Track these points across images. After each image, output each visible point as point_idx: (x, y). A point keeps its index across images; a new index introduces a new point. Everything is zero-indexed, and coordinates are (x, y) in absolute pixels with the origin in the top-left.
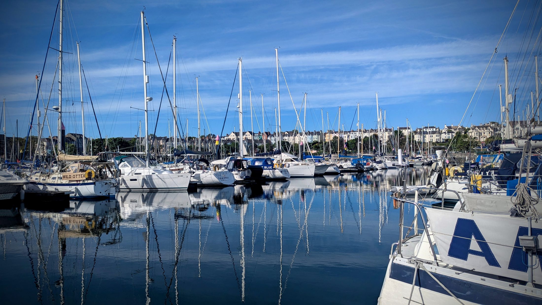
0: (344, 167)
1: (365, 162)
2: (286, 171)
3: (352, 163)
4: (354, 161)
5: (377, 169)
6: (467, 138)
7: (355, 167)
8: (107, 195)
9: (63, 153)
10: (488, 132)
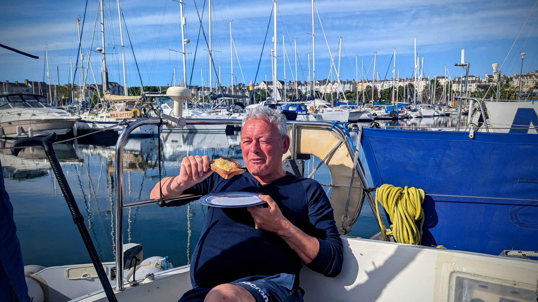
0: (378, 115)
1: (400, 110)
2: (320, 117)
3: (386, 111)
4: (389, 109)
5: (412, 118)
6: (509, 87)
7: (389, 115)
8: (152, 133)
9: (108, 94)
10: (532, 82)
